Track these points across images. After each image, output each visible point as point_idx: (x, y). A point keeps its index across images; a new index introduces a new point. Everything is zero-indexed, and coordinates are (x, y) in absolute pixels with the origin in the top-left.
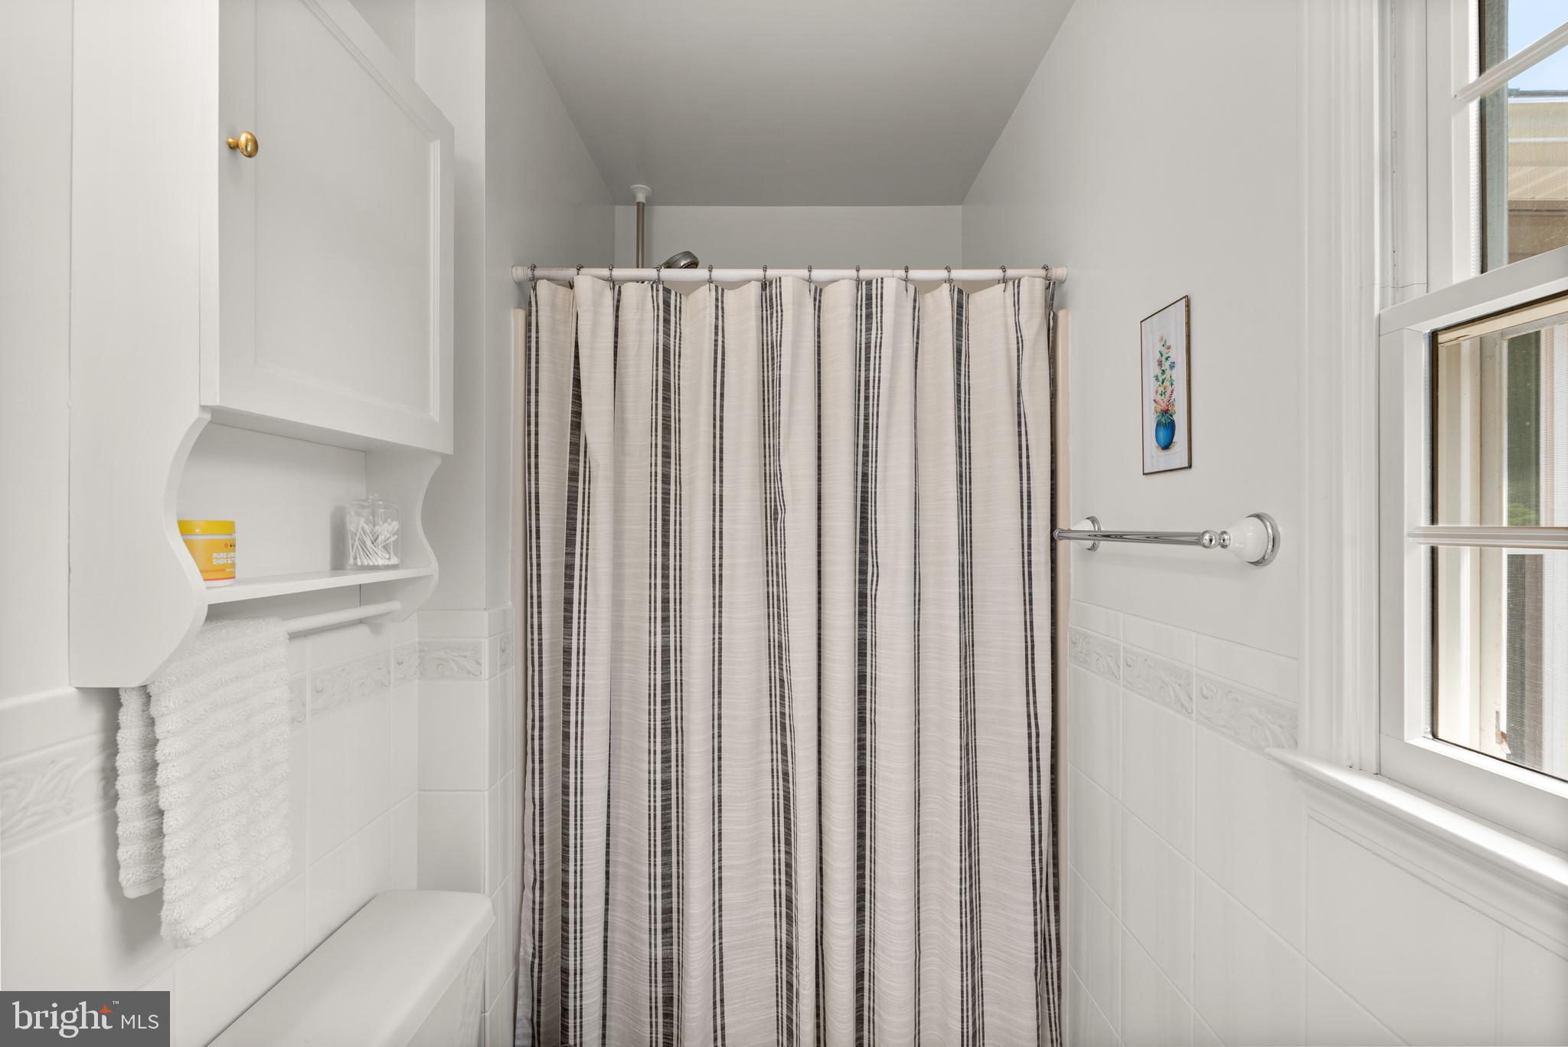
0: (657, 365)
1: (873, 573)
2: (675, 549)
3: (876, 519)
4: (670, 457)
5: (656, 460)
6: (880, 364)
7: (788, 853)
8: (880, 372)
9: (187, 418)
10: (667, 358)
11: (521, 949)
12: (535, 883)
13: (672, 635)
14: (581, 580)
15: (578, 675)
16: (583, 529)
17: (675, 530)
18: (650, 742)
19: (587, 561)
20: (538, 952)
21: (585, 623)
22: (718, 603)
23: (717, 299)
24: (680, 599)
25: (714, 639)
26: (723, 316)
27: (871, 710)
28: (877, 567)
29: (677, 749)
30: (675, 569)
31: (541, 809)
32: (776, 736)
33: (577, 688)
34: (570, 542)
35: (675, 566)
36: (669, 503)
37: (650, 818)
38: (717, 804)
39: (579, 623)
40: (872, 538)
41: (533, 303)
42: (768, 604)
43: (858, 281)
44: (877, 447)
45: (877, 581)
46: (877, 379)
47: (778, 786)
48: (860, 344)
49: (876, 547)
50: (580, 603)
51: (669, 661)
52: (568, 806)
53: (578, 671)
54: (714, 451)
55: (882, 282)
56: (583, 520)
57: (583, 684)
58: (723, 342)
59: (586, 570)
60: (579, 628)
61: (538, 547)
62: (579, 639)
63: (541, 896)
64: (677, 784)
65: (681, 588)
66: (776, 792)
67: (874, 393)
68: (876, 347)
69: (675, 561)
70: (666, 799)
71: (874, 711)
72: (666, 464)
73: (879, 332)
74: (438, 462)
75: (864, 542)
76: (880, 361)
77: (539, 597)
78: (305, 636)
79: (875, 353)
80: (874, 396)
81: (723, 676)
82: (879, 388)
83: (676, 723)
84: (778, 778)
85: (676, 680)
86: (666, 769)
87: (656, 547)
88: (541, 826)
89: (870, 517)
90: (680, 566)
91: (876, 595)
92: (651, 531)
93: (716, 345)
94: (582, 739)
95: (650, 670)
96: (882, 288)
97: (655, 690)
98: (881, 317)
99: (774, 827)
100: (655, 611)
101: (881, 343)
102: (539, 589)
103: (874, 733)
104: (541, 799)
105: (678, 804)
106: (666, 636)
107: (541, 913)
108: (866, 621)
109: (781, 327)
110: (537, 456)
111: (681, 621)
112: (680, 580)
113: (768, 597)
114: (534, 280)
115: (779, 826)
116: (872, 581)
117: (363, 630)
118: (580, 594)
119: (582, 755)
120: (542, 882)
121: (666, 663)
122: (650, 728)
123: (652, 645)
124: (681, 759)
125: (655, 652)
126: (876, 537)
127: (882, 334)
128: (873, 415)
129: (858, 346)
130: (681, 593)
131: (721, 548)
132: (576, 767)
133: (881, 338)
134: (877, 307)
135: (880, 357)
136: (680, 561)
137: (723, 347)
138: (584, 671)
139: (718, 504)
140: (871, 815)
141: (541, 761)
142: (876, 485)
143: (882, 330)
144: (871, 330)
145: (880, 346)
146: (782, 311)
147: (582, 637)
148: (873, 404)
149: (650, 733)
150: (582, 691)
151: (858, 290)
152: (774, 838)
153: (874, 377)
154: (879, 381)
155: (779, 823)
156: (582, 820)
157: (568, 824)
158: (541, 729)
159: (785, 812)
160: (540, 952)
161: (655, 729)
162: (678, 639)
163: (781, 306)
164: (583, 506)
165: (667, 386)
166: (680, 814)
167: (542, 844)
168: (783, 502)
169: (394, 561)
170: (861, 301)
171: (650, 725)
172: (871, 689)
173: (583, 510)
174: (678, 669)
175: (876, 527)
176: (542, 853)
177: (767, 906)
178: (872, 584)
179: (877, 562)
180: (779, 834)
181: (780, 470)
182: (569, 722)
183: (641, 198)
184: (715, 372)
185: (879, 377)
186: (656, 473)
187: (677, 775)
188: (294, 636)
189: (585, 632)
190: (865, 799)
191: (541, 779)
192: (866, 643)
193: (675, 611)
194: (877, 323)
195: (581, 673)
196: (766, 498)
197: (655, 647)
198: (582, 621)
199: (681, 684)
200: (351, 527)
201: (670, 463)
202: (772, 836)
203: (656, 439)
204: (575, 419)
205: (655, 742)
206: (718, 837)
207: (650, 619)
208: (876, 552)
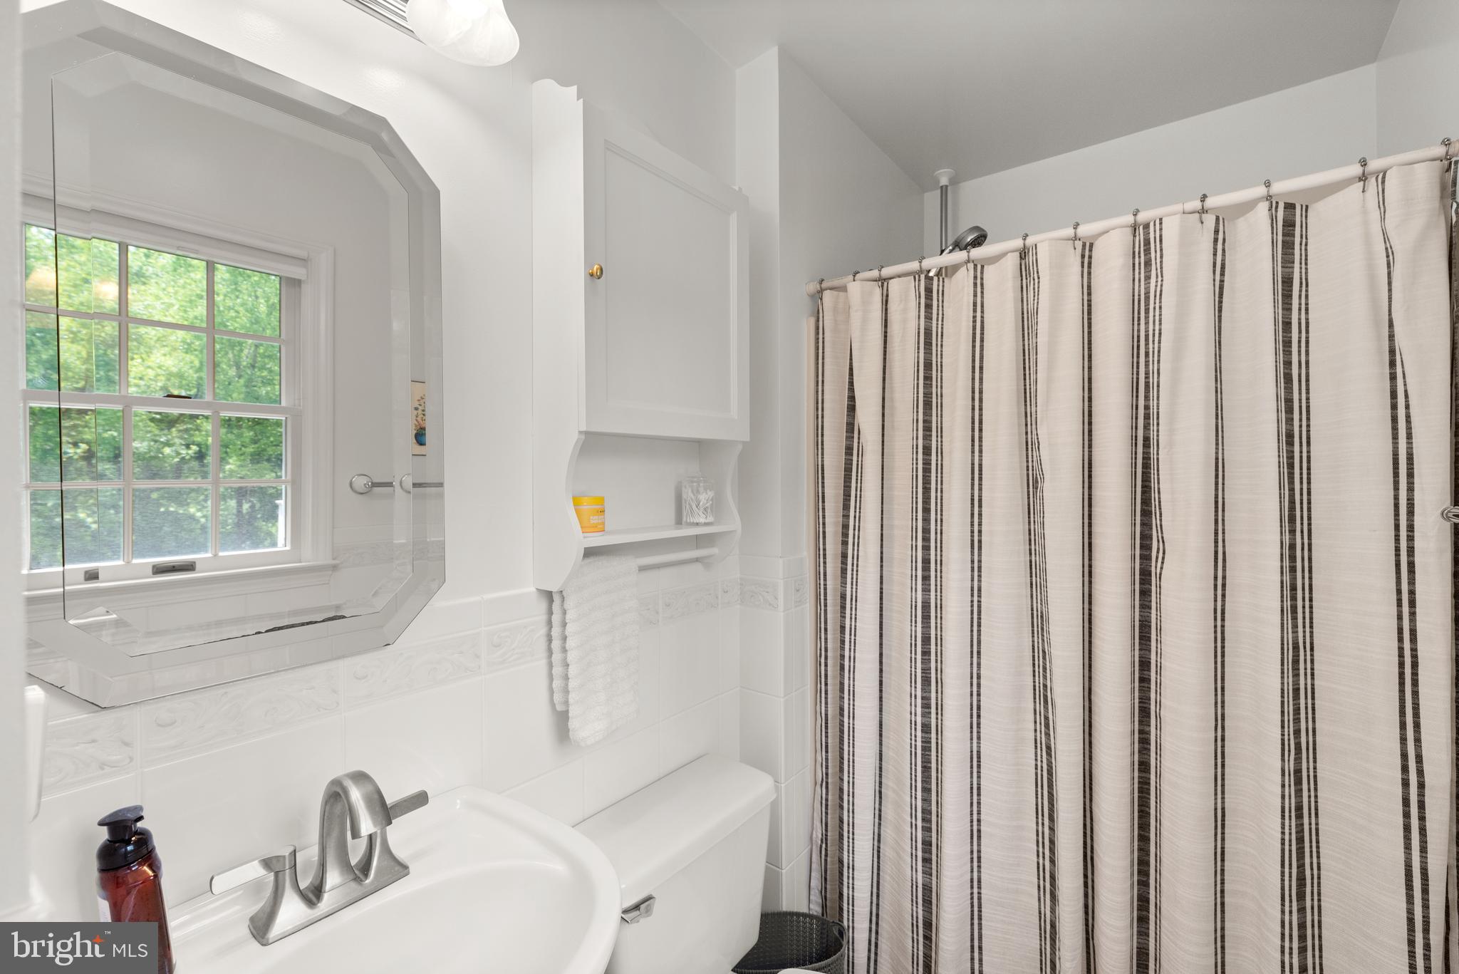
0: (918, 349)
1: (1158, 549)
2: (936, 514)
3: (1159, 489)
4: (931, 431)
5: (917, 434)
6: (1160, 315)
7: (1052, 829)
8: (1160, 324)
9: (571, 439)
10: (929, 340)
11: (814, 832)
12: (822, 782)
13: (933, 593)
14: (854, 538)
15: (851, 618)
16: (856, 495)
17: (936, 497)
18: (911, 686)
19: (859, 523)
20: (825, 839)
21: (857, 575)
22: (976, 568)
23: (975, 278)
24: (941, 561)
25: (972, 601)
26: (982, 293)
27: (1156, 703)
28: (1163, 542)
29: (937, 698)
30: (936, 533)
31: (826, 723)
32: (1040, 707)
33: (851, 628)
34: (846, 507)
35: (936, 529)
36: (930, 472)
37: (911, 754)
38: (976, 760)
39: (852, 574)
40: (1155, 510)
41: (821, 311)
42: (1031, 573)
43: (1135, 228)
44: (1158, 409)
45: (1163, 558)
46: (1157, 332)
47: (1042, 758)
48: (1139, 295)
49: (1161, 520)
50: (853, 558)
51: (930, 616)
52: (843, 726)
53: (851, 614)
54: (973, 423)
55: (1161, 223)
56: (857, 487)
57: (855, 626)
58: (982, 317)
59: (859, 530)
60: (852, 578)
61: (824, 509)
62: (852, 588)
63: (827, 794)
64: (937, 730)
65: (941, 551)
66: (1039, 763)
67: (1153, 348)
68: (1155, 296)
69: (936, 526)
70: (926, 742)
71: (1159, 704)
72: (927, 437)
73: (1160, 279)
74: (740, 447)
75: (1146, 513)
76: (1160, 312)
77: (824, 550)
78: (659, 568)
79: (1155, 303)
80: (1153, 352)
81: (982, 638)
82: (1159, 342)
83: (937, 674)
84: (1041, 750)
85: (936, 635)
86: (926, 714)
87: (917, 512)
88: (827, 737)
89: (1153, 486)
90: (941, 530)
91: (1160, 574)
92: (913, 498)
93: (974, 321)
94: (854, 672)
95: (911, 622)
96: (1161, 229)
97: (916, 641)
98: (1161, 262)
99: (1037, 798)
100: (916, 570)
101: (1161, 291)
102: (824, 544)
103: (1159, 728)
104: (826, 715)
105: (937, 749)
106: (927, 593)
107: (827, 808)
108: (1151, 601)
109: (1038, 295)
110: (822, 435)
111: (941, 581)
112: (941, 543)
113: (1031, 566)
114: (821, 291)
115: (1042, 799)
116: (1157, 558)
117: (698, 566)
118: (853, 550)
119: (854, 685)
120: (827, 783)
121: (926, 617)
122: (911, 674)
123: (914, 600)
124: (940, 708)
125: (916, 606)
126: (1160, 509)
127: (1162, 281)
128: (1153, 373)
129: (1136, 297)
130: (941, 556)
131: (980, 515)
132: (849, 695)
133: (1162, 285)
134: (1156, 252)
135: (1160, 308)
136: (941, 526)
137: (982, 322)
138: (856, 615)
139: (976, 473)
140: (1156, 819)
141: (826, 684)
142: (1158, 451)
143: (1162, 276)
144: (1150, 278)
145: (1161, 295)
146: (1039, 278)
147: (854, 587)
148: (1153, 361)
149: (911, 678)
150: (854, 631)
151: (1134, 236)
152: (1037, 809)
153: (1154, 330)
154: (1160, 334)
155: (1042, 796)
156: (853, 740)
157: (843, 741)
158: (826, 658)
159: (1048, 786)
160: (826, 840)
161: (915, 676)
162: (939, 597)
163: (1038, 272)
164: (857, 476)
165: (928, 365)
166: (940, 759)
167: (827, 752)
168: (1042, 471)
169: (710, 519)
170: (1140, 247)
171: (911, 671)
172: (1156, 678)
173: (857, 479)
174: (939, 625)
175: (1159, 498)
176: (827, 759)
177: (1029, 876)
178: (1157, 561)
179: (1162, 538)
180: (1042, 807)
181: (1038, 439)
182: (844, 656)
183: (944, 181)
184: (974, 347)
185: (1160, 330)
186: (917, 445)
187: (937, 722)
188: (643, 569)
189: (857, 582)
190: (1149, 799)
191: (826, 698)
192: (1150, 627)
193: (936, 571)
194: (1157, 269)
195: (853, 616)
196: (1028, 467)
197: (916, 602)
198: (855, 573)
199: (941, 639)
200: (684, 496)
201: (931, 436)
202: (1035, 807)
203: (917, 415)
204: (850, 403)
205: (916, 687)
206: (976, 791)
207: (912, 577)
208: (1161, 526)
